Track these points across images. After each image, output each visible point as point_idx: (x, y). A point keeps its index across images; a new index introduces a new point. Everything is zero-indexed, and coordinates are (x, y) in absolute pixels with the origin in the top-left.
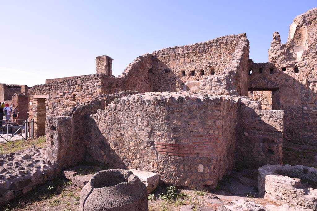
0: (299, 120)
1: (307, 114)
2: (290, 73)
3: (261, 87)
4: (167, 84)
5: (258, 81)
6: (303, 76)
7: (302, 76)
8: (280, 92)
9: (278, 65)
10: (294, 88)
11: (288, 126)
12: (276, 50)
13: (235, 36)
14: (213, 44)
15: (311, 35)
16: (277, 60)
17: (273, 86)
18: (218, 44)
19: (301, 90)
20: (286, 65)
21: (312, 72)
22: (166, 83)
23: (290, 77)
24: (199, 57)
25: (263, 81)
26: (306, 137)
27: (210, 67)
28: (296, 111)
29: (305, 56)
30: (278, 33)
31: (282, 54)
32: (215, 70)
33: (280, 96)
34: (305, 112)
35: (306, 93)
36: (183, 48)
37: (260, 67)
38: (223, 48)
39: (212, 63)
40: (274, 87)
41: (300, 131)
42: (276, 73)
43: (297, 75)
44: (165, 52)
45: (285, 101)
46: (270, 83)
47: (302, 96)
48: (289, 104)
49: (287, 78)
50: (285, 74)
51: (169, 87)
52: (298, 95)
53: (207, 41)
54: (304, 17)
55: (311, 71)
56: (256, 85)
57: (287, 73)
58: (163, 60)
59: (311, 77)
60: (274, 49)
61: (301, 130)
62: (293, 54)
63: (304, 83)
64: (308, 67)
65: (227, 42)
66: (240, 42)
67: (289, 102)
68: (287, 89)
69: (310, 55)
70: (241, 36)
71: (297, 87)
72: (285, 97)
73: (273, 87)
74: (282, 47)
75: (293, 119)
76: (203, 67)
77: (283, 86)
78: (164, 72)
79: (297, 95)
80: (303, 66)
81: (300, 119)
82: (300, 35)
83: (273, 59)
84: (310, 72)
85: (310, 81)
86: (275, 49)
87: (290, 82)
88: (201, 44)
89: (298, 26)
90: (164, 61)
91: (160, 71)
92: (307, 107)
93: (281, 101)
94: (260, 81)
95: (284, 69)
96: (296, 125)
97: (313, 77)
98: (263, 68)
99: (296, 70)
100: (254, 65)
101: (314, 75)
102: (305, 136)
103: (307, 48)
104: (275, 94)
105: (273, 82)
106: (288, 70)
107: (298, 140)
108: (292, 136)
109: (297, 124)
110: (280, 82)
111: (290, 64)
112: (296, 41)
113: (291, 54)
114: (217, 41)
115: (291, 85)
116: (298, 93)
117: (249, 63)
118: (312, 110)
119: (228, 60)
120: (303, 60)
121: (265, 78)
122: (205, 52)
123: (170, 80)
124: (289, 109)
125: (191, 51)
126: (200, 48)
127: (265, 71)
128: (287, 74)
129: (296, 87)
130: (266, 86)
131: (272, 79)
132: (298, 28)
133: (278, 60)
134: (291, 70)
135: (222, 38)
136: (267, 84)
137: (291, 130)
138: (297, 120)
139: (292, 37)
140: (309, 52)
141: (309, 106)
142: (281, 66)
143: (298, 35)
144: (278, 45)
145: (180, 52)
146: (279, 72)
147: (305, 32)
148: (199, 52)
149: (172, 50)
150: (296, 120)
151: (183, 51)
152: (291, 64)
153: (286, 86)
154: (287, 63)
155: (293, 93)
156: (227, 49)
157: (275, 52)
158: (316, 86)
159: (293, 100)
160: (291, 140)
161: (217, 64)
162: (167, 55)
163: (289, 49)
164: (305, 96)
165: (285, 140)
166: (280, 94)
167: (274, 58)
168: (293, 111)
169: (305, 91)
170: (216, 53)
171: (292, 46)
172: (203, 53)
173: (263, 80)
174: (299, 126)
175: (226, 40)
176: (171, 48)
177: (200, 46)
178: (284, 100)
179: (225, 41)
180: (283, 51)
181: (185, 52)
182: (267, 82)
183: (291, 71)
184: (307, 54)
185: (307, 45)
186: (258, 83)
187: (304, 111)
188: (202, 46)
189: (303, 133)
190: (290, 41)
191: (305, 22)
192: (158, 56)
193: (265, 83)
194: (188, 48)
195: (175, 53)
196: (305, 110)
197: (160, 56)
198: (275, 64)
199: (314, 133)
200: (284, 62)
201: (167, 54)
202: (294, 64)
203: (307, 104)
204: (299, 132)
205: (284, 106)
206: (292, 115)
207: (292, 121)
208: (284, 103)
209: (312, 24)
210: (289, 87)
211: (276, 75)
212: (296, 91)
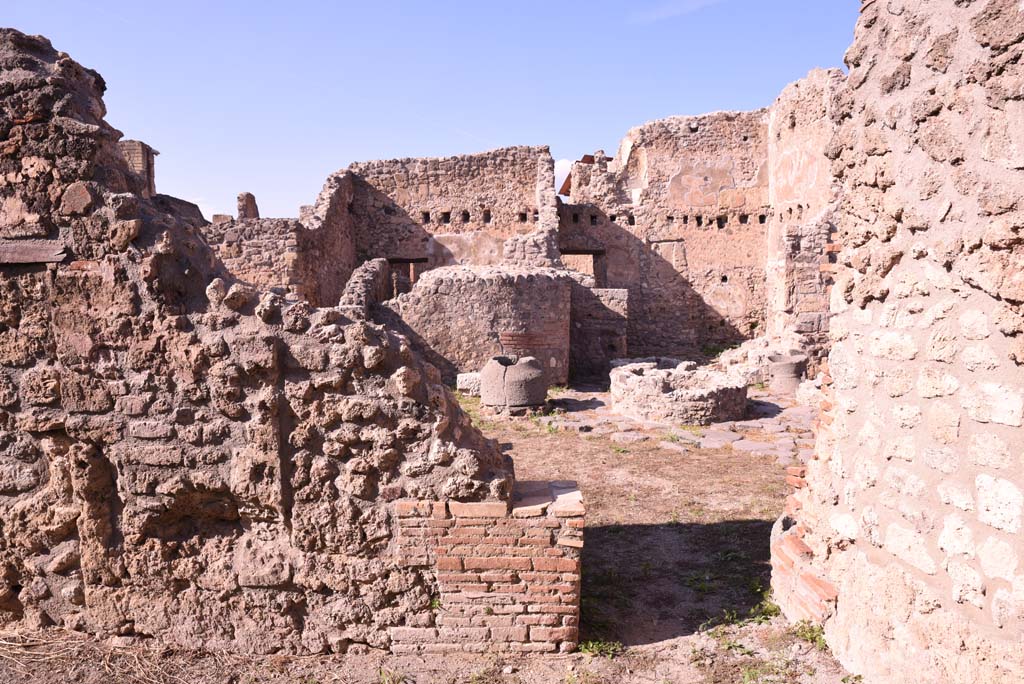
1: (647, 295)
2: (622, 224)
3: (576, 248)
4: (389, 238)
5: (571, 238)
6: (642, 230)
7: (640, 231)
8: (607, 258)
9: (604, 209)
10: (628, 252)
12: (600, 184)
13: (529, 150)
14: (488, 162)
15: (652, 164)
16: (601, 200)
17: (596, 247)
18: (498, 162)
19: (640, 255)
20: (616, 211)
22: (387, 235)
23: (622, 232)
24: (459, 184)
25: (580, 238)
27: (482, 206)
29: (644, 197)
30: (603, 152)
31: (609, 192)
32: (492, 213)
33: (606, 266)
34: (644, 291)
35: (645, 259)
36: (424, 162)
37: (574, 212)
38: (507, 170)
39: (486, 198)
40: (598, 249)
42: (602, 223)
43: (633, 230)
44: (385, 170)
45: (615, 274)
46: (590, 242)
47: (640, 266)
48: (621, 279)
49: (619, 233)
50: (615, 226)
51: (396, 244)
52: (634, 263)
53: (475, 152)
54: (643, 133)
55: (652, 224)
56: (567, 244)
57: (618, 225)
58: (379, 185)
59: (653, 234)
61: (639, 322)
62: (626, 192)
63: (644, 241)
64: (649, 217)
65: (514, 160)
66: (539, 162)
67: (621, 275)
68: (617, 253)
69: (651, 198)
70: (541, 151)
71: (633, 250)
72: (615, 266)
73: (595, 249)
74: (610, 178)
76: (468, 206)
77: (612, 246)
78: (383, 211)
80: (641, 215)
81: (638, 302)
82: (637, 160)
83: (595, 198)
84: (652, 226)
85: (651, 240)
88: (463, 159)
89: (634, 145)
90: (382, 188)
91: (373, 208)
92: (648, 283)
93: (609, 274)
94: (574, 237)
95: (613, 218)
97: (655, 233)
98: (580, 213)
99: (631, 221)
100: (564, 207)
101: (656, 230)
102: (645, 330)
103: (646, 186)
104: (599, 261)
105: (596, 240)
106: (620, 219)
107: (635, 338)
109: (633, 312)
110: (607, 239)
112: (631, 170)
113: (623, 192)
114: (495, 156)
116: (634, 260)
118: (654, 288)
119: (517, 195)
120: (642, 205)
121: (582, 233)
122: (472, 175)
123: (397, 230)
125: (444, 172)
126: (461, 166)
127: (583, 220)
128: (617, 227)
130: (584, 247)
131: (595, 235)
132: (635, 148)
133: (604, 201)
134: (623, 220)
135: (504, 151)
136: (587, 243)
139: (625, 163)
140: (649, 192)
141: (650, 281)
142: (609, 213)
143: (633, 162)
144: (604, 175)
145: (417, 170)
146: (605, 222)
147: (643, 155)
148: (460, 175)
149: (400, 164)
150: (632, 306)
151: (425, 170)
152: (623, 209)
153: (617, 247)
154: (617, 208)
155: (627, 259)
156: (514, 173)
157: (598, 187)
158: (659, 249)
159: (627, 271)
161: (495, 202)
162: (388, 175)
163: (620, 182)
164: (644, 265)
166: (607, 261)
167: (598, 197)
169: (644, 256)
170: (492, 180)
171: (625, 178)
172: (468, 178)
173: (580, 235)
174: (636, 314)
175: (514, 155)
176: (397, 162)
177: (461, 163)
178: (614, 271)
179: (510, 158)
180: (611, 186)
181: (430, 173)
182: (585, 239)
184: (646, 195)
185: (647, 181)
186: (571, 241)
188: (466, 163)
189: (642, 327)
190: (621, 168)
191: (643, 140)
192: (367, 176)
193: (583, 241)
194: (436, 163)
195: (407, 172)
196: (644, 288)
197: (371, 176)
198: (599, 208)
199: (656, 326)
200: (614, 205)
201: (389, 172)
202: (628, 210)
203: (647, 278)
205: (613, 282)
208: (613, 275)
209: (654, 147)
210: (620, 249)
211: (600, 227)
212: (632, 256)
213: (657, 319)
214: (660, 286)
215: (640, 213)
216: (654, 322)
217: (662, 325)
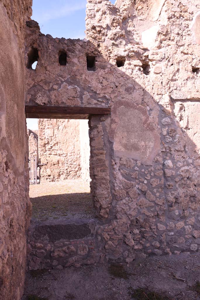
0: (158, 194)
1: (173, 178)
2: (135, 71)
3: (63, 103)
5: (56, 87)
6: (162, 83)
7: (159, 83)
8: (113, 121)
9: (106, 47)
10: (144, 112)
11: (133, 213)
12: (100, 13)
16: (103, 34)
17: (96, 104)
19: (160, 117)
20: (125, 51)
21: (176, 77)
23: (135, 83)
25: (70, 87)
26: (173, 233)
28: (150, 172)
29: (163, 37)
31: (115, 24)
33: (113, 132)
34: (169, 173)
35: (168, 125)
37: (61, 47)
40: (98, 106)
41: (161, 222)
42: (104, 68)
43: (151, 81)
45: (125, 146)
46: (87, 95)
47: (161, 134)
48: (135, 155)
49: (130, 85)
50: (124, 73)
52: (154, 129)
55: (174, 75)
56: (49, 97)
57: (128, 72)
59: (176, 89)
60: (96, 9)
61: (163, 218)
62: (134, 34)
64: (170, 64)
67: (135, 148)
68: (129, 113)
69: (171, 39)
71: (151, 110)
72: (126, 134)
73: (94, 106)
74: (113, 10)
75: (144, 193)
77: (120, 103)
79: (152, 129)
80: (160, 61)
81: (160, 190)
83: (93, 31)
84: (174, 78)
85: (174, 97)
86: (98, 11)
87: (136, 95)
92: (173, 160)
93: (116, 146)
94: (59, 85)
96: (152, 207)
97: (178, 88)
98: (69, 50)
99: (145, 68)
100: (45, 39)
101: (180, 84)
102: (170, 231)
104: (100, 127)
105: (95, 93)
106: (130, 64)
107: (158, 244)
108: (143, 237)
109: (153, 205)
110: (113, 92)
111: (133, 51)
112: (140, 7)
113: (130, 33)
115: (138, 104)
116: (154, 124)
117: (29, 32)
118: (181, 167)
120: (159, 47)
121: (73, 81)
124: (136, 168)
127: (75, 60)
128: (127, 75)
129: (148, 108)
130: (78, 103)
131: (94, 84)
133: (107, 35)
134: (135, 66)
136: (81, 98)
137: (141, 220)
138: (154, 194)
140: (169, 31)
141: (176, 157)
142: (115, 53)
146: (109, 66)
150: (152, 196)
152: (135, 50)
153: (128, 105)
154: (127, 48)
155: (144, 124)
157: (98, 17)
158: (184, 110)
159: (145, 142)
160: (141, 247)
163: (125, 20)
164: (168, 134)
165: (129, 250)
166: (113, 126)
167: (98, 29)
168: (144, 172)
169: (167, 120)
173: (70, 83)
174: (157, 208)
178: (124, 141)
182: (79, 89)
183: (137, 68)
184: (164, 35)
186: (55, 92)
187: (167, 171)
189: (167, 226)
193: (74, 95)
196: (168, 167)
198: (99, 46)
199: (185, 223)
200: (121, 42)
202: (141, 51)
203: (173, 152)
204: (158, 224)
205: (124, 159)
206: (143, 182)
207: (142, 199)
208: (123, 149)
210: (134, 108)
211: (101, 72)
212: (150, 119)
213: (187, 213)
214: (188, 165)
215: (157, 57)
216: (183, 218)
217: (192, 220)
